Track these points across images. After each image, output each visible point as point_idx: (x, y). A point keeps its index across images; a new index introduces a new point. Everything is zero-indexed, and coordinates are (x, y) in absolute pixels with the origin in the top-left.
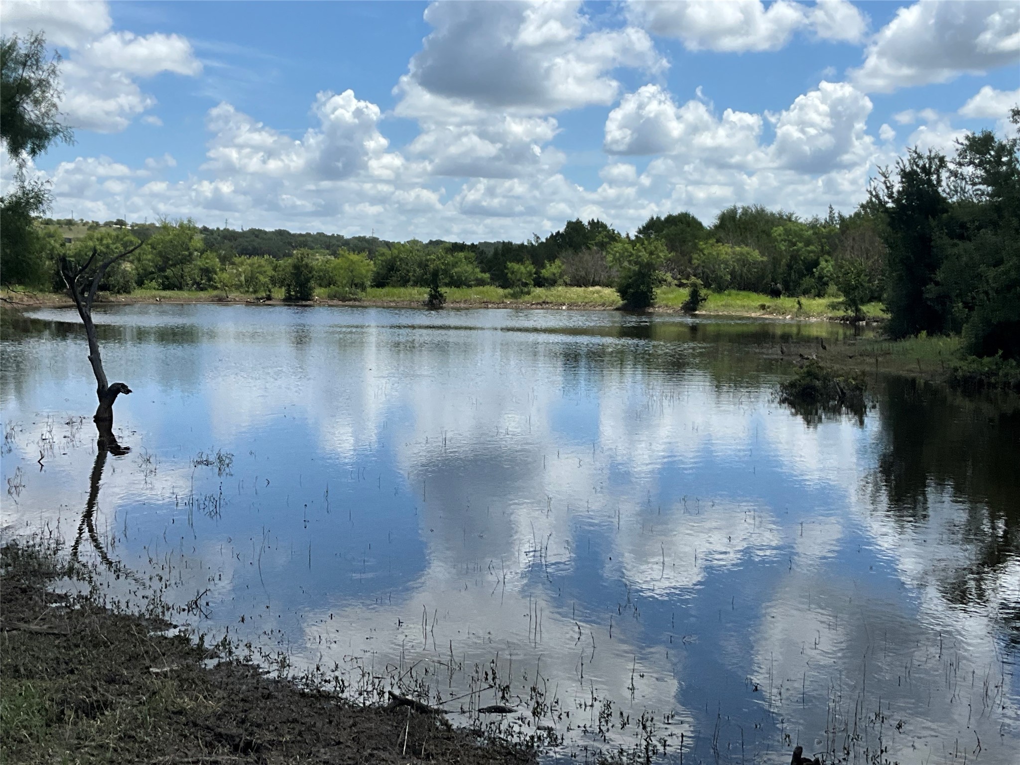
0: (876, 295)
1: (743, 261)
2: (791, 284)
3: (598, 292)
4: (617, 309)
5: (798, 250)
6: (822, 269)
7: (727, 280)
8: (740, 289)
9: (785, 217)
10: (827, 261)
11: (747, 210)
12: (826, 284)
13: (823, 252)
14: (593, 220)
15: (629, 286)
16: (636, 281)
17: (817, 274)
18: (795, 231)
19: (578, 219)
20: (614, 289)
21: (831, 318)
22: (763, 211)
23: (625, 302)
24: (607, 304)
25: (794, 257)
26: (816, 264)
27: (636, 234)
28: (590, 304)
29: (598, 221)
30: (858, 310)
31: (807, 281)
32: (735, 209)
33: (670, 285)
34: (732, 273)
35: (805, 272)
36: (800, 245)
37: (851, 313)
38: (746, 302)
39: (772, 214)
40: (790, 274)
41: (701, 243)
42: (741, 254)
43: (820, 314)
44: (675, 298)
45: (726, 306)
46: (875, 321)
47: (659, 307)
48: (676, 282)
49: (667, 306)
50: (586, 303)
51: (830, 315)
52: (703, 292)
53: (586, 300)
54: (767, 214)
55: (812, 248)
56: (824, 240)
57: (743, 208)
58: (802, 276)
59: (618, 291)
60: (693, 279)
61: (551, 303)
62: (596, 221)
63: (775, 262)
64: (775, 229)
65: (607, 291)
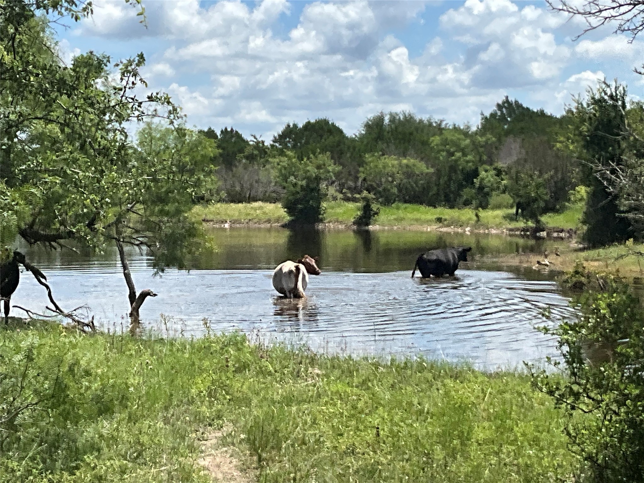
0: (551, 206)
1: (409, 173)
2: (452, 195)
3: (261, 208)
4: (284, 226)
5: (456, 161)
6: (483, 179)
7: (394, 194)
8: (406, 202)
9: (434, 125)
10: (486, 171)
11: (394, 117)
12: (487, 194)
13: (482, 162)
14: (226, 129)
15: (297, 202)
16: (305, 196)
17: (477, 185)
18: (452, 141)
19: (210, 129)
20: (280, 205)
21: (511, 230)
22: (411, 118)
23: (292, 218)
24: (273, 220)
25: (453, 168)
26: (476, 173)
27: (272, 143)
28: (255, 221)
29: (232, 129)
30: (538, 222)
31: (467, 192)
32: (382, 116)
33: (335, 199)
34: (399, 187)
35: (464, 183)
36: (458, 154)
37: (531, 224)
38: (417, 215)
39: (421, 121)
40: (449, 186)
41: (367, 156)
42: (407, 166)
43: (498, 226)
44: (344, 213)
45: (399, 220)
46: (555, 232)
47: (329, 222)
48: (341, 196)
49: (338, 222)
50: (250, 220)
51: (510, 227)
52: (374, 207)
53: (249, 217)
54: (416, 121)
55: (469, 157)
56: (481, 150)
57: (391, 114)
58: (461, 187)
59: (284, 207)
60: (365, 193)
61: (212, 221)
62: (229, 129)
63: (438, 173)
64: (432, 139)
65: (270, 207)
